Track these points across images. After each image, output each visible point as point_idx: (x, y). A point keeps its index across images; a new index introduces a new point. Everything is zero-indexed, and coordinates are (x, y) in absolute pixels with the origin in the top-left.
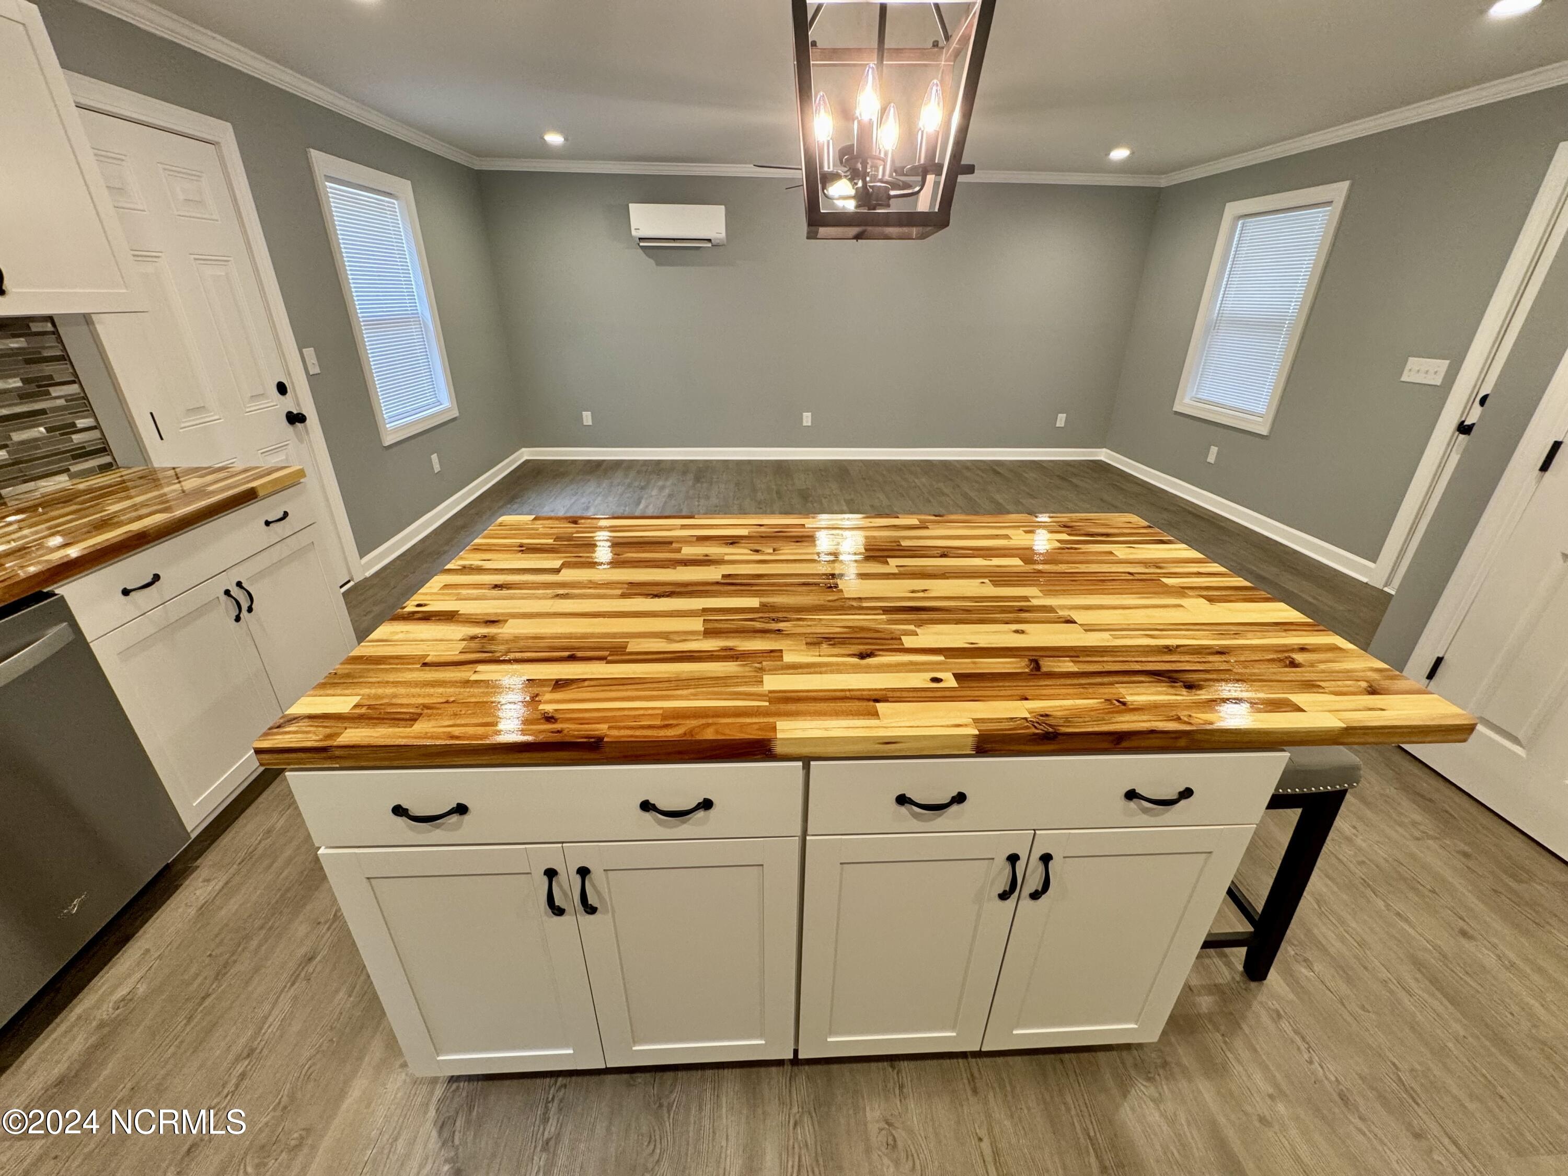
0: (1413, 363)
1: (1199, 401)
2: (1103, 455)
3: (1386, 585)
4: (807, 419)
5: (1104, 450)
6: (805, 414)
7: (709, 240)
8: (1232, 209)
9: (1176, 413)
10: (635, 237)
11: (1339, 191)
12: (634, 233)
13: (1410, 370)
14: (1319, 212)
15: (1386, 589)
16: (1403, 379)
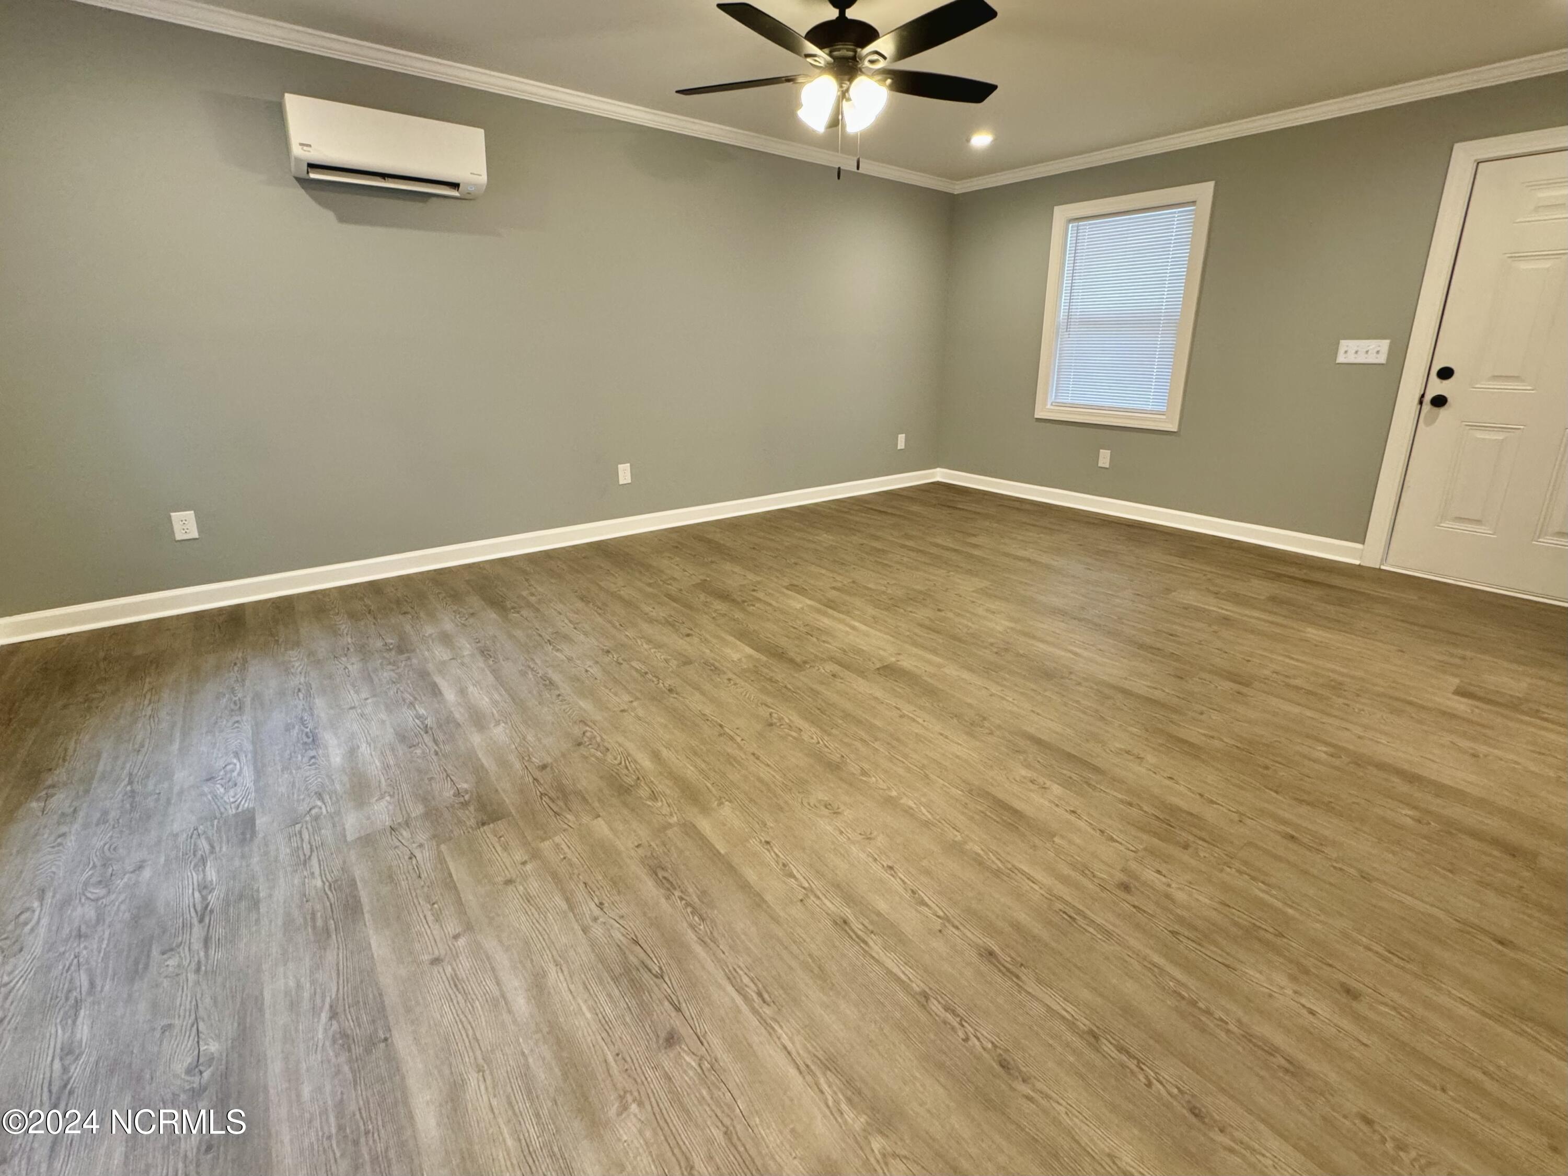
0: (1345, 344)
1: (1064, 405)
2: (940, 475)
3: (1382, 564)
4: (625, 474)
5: (938, 469)
6: (621, 467)
7: (455, 186)
8: (1061, 213)
9: (1038, 420)
10: (298, 160)
11: (1205, 191)
12: (297, 150)
13: (1346, 352)
14: (1175, 213)
15: (1383, 567)
16: (1338, 361)
